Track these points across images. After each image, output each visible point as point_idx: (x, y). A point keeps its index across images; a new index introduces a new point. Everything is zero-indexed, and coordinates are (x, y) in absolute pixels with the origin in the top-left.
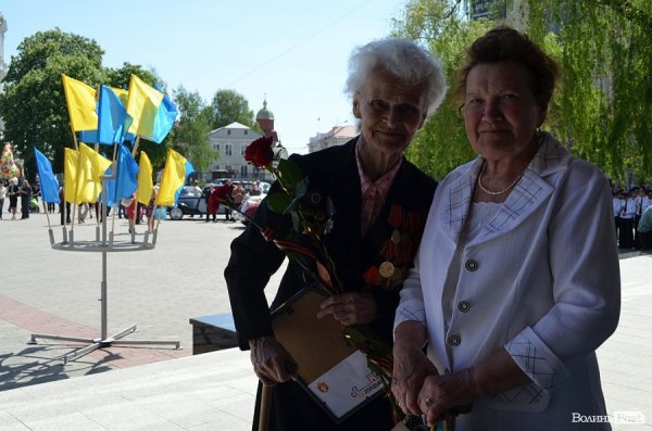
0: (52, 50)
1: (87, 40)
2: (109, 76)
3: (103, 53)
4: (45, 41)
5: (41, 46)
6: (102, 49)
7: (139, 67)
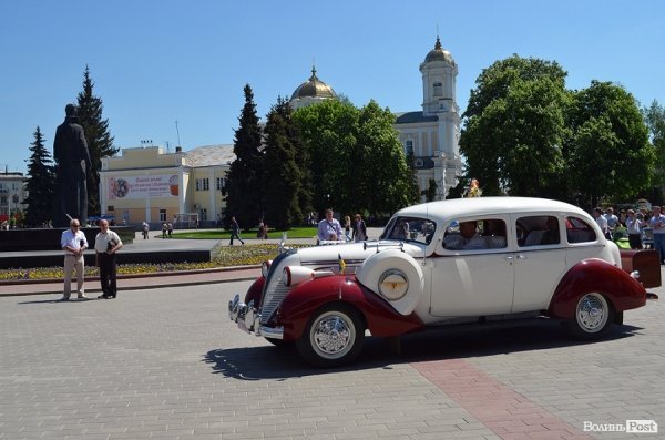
0: (512, 78)
1: (548, 63)
2: (576, 97)
3: (566, 74)
4: (504, 69)
5: (500, 75)
6: (564, 70)
7: (609, 84)
